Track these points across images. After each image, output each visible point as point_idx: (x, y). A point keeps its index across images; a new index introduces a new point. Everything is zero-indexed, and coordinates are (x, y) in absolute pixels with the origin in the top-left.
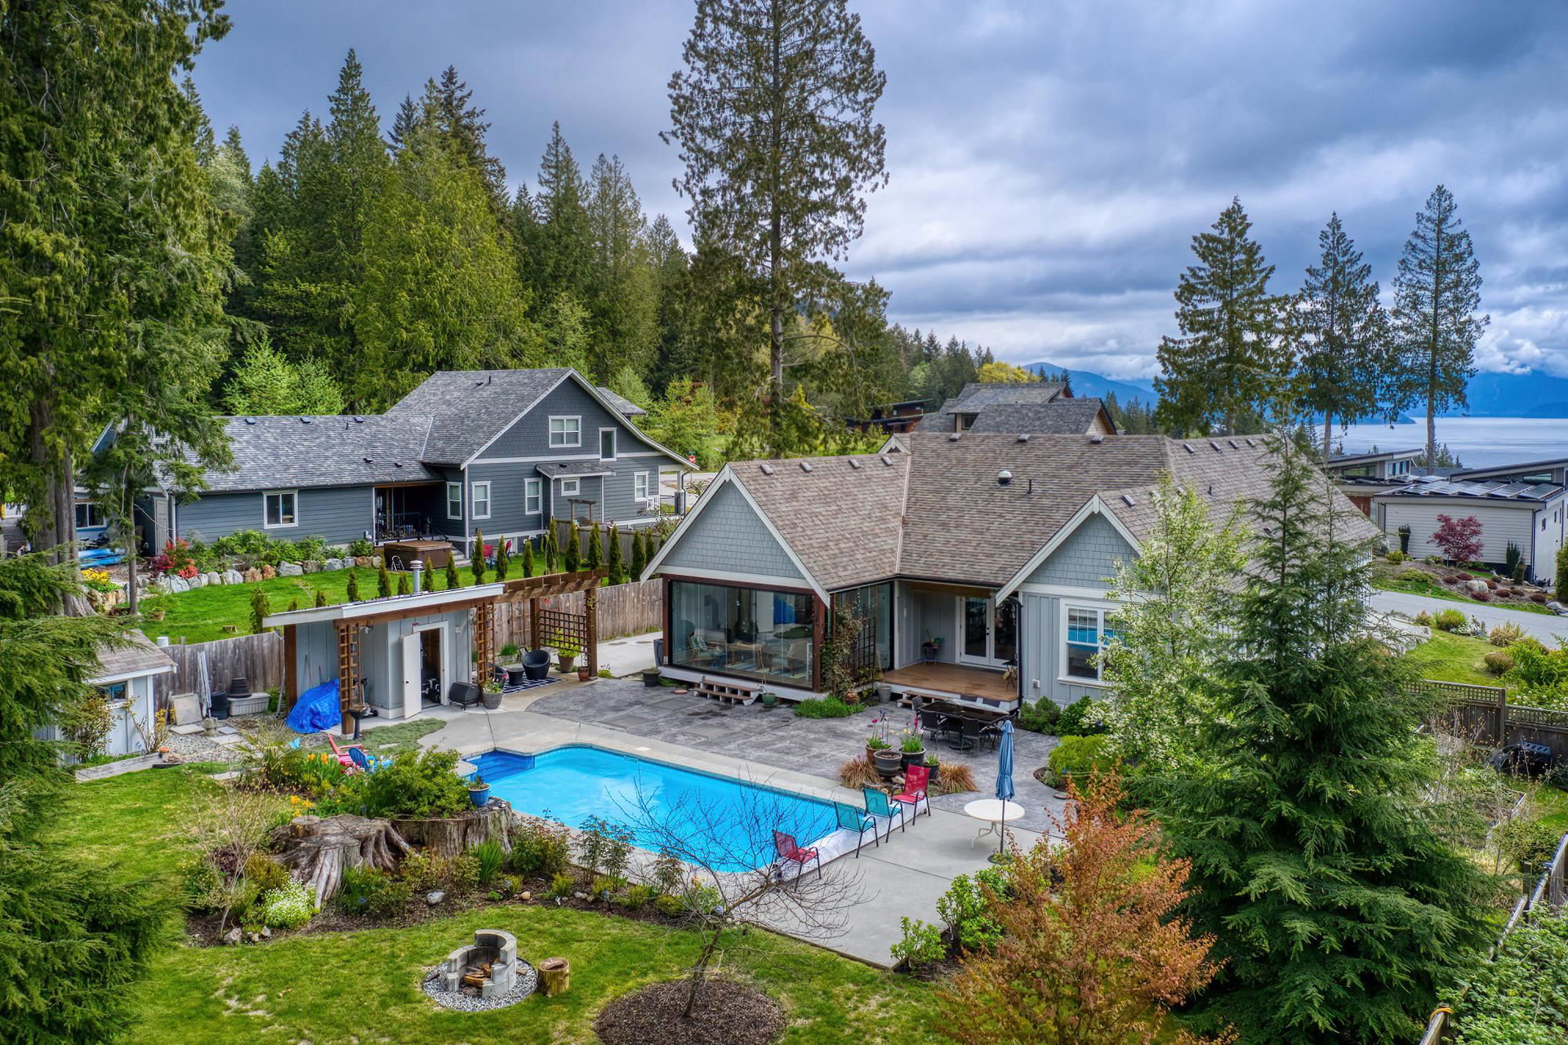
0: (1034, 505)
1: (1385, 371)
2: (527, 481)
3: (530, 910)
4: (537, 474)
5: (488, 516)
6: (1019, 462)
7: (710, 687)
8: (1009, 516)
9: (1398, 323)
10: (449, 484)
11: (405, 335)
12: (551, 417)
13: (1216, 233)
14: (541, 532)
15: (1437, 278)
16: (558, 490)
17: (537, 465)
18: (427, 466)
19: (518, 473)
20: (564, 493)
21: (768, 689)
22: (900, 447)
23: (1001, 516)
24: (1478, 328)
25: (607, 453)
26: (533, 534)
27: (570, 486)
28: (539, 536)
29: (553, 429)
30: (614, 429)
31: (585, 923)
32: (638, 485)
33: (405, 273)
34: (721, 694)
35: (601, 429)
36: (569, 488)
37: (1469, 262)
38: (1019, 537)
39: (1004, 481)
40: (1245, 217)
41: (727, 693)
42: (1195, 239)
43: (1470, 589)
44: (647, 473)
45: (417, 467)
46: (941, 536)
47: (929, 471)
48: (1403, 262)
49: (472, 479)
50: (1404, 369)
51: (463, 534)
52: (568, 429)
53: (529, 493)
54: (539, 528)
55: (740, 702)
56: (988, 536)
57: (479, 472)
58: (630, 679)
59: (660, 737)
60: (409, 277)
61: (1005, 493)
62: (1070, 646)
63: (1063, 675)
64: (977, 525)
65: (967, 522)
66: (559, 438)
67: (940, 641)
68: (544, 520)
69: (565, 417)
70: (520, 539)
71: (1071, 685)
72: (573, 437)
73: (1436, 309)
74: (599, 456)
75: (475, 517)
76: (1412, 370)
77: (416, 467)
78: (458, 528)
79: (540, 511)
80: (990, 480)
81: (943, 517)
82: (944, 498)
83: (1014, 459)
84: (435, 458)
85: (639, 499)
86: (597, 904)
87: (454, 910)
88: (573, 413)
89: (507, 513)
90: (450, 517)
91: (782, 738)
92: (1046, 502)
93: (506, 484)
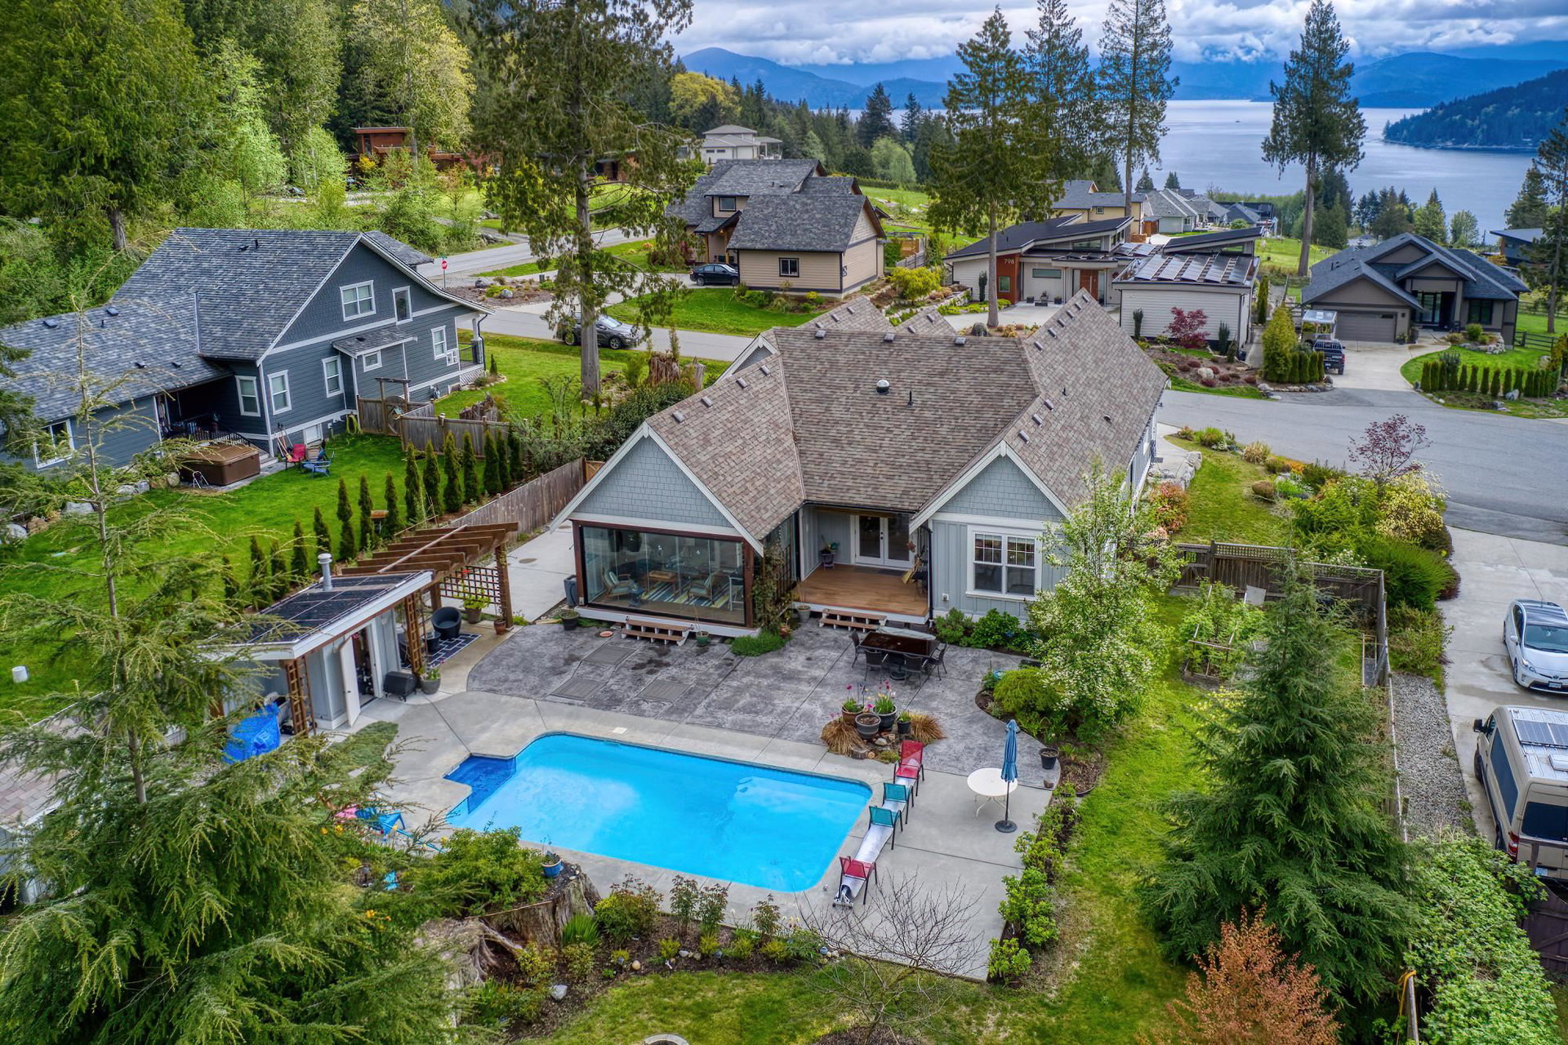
0: (918, 418)
1: (1092, 128)
2: (325, 361)
3: (649, 982)
4: (334, 352)
5: (289, 408)
6: (891, 366)
7: (636, 628)
8: (897, 431)
9: (1104, 83)
10: (238, 378)
11: (69, 135)
12: (342, 288)
13: (981, 40)
14: (345, 412)
15: (1136, 41)
16: (360, 367)
17: (334, 342)
18: (209, 361)
19: (316, 353)
20: (366, 369)
21: (699, 627)
22: (768, 347)
23: (889, 431)
24: (1169, 88)
25: (403, 315)
26: (336, 417)
27: (371, 359)
28: (343, 417)
29: (345, 300)
30: (408, 288)
31: (711, 988)
32: (436, 341)
33: (54, 56)
34: (649, 635)
35: (394, 291)
36: (370, 361)
37: (1163, 25)
38: (912, 455)
39: (883, 391)
40: (1004, 26)
41: (656, 635)
42: (961, 46)
43: (1199, 376)
44: (443, 328)
45: (198, 363)
46: (836, 454)
47: (805, 376)
48: (1107, 23)
49: (267, 372)
50: (1109, 127)
51: (265, 432)
52: (362, 297)
53: (328, 374)
54: (342, 408)
55: (673, 643)
56: (883, 456)
57: (274, 363)
58: (544, 621)
59: (623, 708)
60: (60, 62)
61: (885, 404)
62: (977, 566)
63: (971, 591)
64: (868, 441)
65: (858, 438)
66: (353, 308)
67: (835, 546)
68: (348, 400)
69: (356, 285)
70: (324, 424)
71: (978, 598)
72: (368, 305)
73: (1135, 70)
74: (394, 320)
75: (275, 412)
76: (1114, 127)
77: (196, 363)
78: (258, 425)
79: (342, 390)
80: (868, 388)
81: (833, 433)
82: (827, 409)
83: (885, 362)
84: (216, 350)
85: (438, 356)
86: (706, 962)
87: (581, 1001)
88: (363, 279)
89: (308, 403)
90: (243, 413)
91: (739, 691)
92: (927, 414)
93: (304, 370)
